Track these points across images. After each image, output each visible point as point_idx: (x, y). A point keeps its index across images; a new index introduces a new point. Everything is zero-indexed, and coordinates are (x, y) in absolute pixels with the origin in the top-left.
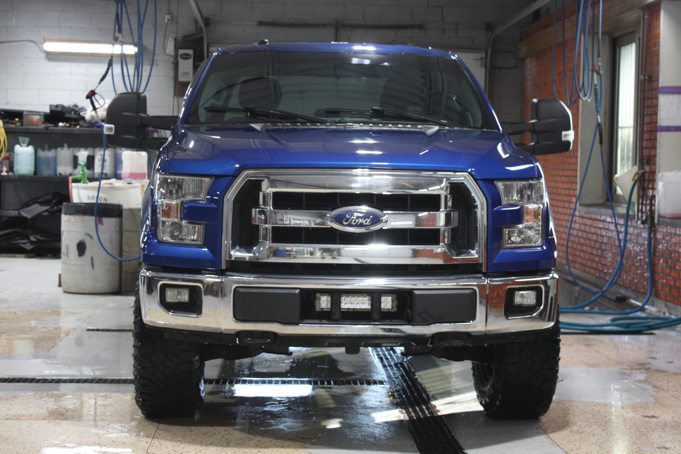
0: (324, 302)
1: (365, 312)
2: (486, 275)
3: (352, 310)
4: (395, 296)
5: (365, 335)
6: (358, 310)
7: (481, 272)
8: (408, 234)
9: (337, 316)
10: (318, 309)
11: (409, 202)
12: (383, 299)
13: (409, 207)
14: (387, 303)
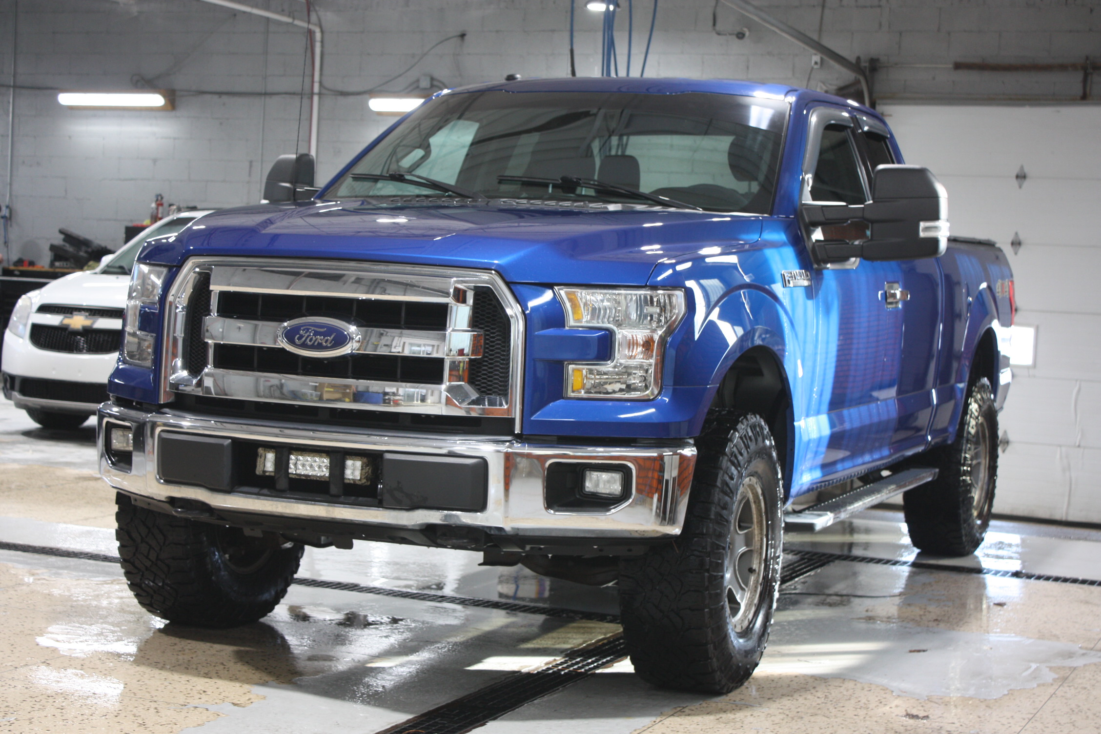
0: (268, 463)
1: (322, 481)
2: (520, 438)
3: (304, 478)
4: (365, 460)
5: (317, 517)
6: (312, 478)
7: (511, 432)
8: (399, 365)
9: (282, 484)
10: (259, 471)
11: (403, 314)
12: (349, 463)
13: (403, 323)
14: (354, 470)
